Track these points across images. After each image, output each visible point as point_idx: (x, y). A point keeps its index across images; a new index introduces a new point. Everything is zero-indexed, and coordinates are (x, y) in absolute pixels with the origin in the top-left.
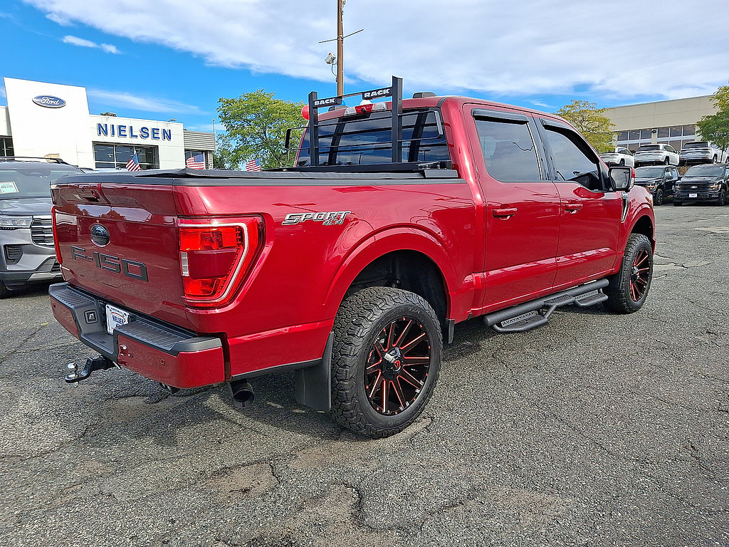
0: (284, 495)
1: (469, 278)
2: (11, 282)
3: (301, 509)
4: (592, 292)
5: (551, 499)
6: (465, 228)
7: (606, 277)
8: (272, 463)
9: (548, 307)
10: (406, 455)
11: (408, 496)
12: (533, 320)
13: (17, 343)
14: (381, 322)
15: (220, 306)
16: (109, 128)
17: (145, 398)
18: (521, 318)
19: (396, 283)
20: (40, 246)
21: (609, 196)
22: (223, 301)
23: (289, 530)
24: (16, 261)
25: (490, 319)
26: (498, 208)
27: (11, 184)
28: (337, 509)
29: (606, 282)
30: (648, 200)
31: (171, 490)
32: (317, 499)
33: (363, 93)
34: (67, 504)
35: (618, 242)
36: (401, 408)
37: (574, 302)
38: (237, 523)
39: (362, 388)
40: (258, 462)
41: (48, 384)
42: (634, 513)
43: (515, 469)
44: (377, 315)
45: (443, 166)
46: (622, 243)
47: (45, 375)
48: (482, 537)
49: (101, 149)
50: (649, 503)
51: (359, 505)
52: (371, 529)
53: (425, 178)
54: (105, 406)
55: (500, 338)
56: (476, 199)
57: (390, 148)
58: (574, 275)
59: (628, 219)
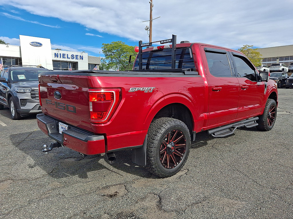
0: (130, 197)
1: (202, 115)
2: (22, 113)
3: (137, 202)
4: (252, 122)
5: (236, 202)
6: (200, 95)
7: (257, 116)
8: (125, 185)
9: (233, 128)
10: (178, 183)
11: (179, 199)
12: (227, 132)
13: (25, 137)
14: (165, 133)
15: (104, 123)
16: (59, 54)
17: (75, 159)
18: (222, 132)
19: (172, 116)
20: (34, 100)
21: (259, 83)
22: (105, 121)
23: (132, 210)
24: (24, 105)
25: (210, 132)
26: (214, 87)
27: (23, 75)
28: (151, 203)
29: (257, 118)
30: (275, 85)
31: (86, 194)
32: (143, 199)
33: (161, 41)
34: (47, 198)
35: (263, 102)
36: (175, 165)
37: (244, 126)
38: (112, 207)
39: (159, 160)
40: (120, 184)
41: (37, 152)
42: (270, 208)
43: (222, 190)
44: (163, 131)
45: (192, 70)
46: (265, 103)
47: (36, 149)
48: (209, 216)
49: (55, 63)
50: (276, 205)
51: (160, 201)
52: (165, 211)
53: (185, 75)
54: (60, 161)
55: (215, 139)
56: (205, 83)
57: (171, 63)
58: (245, 114)
59: (267, 93)
